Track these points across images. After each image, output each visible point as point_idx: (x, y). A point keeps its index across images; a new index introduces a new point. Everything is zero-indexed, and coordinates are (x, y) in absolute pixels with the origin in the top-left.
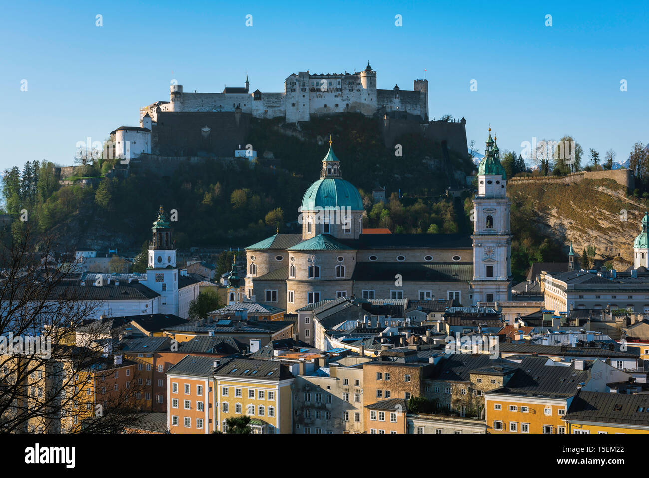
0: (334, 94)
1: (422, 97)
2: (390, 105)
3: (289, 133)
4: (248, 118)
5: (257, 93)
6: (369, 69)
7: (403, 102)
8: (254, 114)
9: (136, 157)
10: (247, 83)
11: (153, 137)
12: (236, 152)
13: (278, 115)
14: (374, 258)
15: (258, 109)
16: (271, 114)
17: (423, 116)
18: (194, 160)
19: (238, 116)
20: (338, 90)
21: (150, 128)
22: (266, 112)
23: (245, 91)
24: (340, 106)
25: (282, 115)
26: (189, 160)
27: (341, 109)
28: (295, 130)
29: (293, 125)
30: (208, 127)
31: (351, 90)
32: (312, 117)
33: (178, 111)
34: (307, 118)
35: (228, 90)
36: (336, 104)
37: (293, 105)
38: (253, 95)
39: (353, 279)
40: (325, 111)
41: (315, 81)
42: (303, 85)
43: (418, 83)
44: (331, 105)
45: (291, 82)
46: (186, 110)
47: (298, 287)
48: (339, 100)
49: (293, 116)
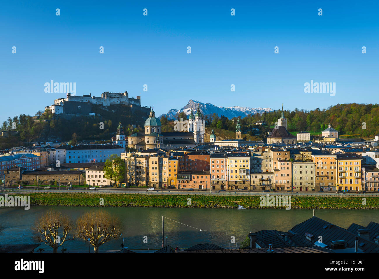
0: (116, 98)
1: (139, 101)
2: (131, 102)
3: (104, 109)
4: (91, 104)
5: (94, 97)
6: (126, 92)
7: (134, 102)
8: (93, 103)
9: (59, 114)
10: (90, 94)
11: (63, 108)
12: (90, 113)
13: (100, 104)
14: (167, 139)
15: (94, 102)
16: (98, 103)
17: (140, 106)
18: (77, 115)
19: (89, 103)
20: (118, 97)
21: (62, 106)
22: (97, 103)
23: (90, 96)
24: (118, 102)
25: (101, 104)
26: (76, 115)
27: (119, 103)
28: (106, 108)
29: (105, 106)
30: (80, 106)
31: (121, 98)
32: (110, 104)
33: (70, 101)
34: (109, 105)
35: (84, 96)
36: (117, 101)
37: (105, 101)
38: (92, 98)
39: (164, 144)
40: (114, 103)
41: (111, 94)
42: (108, 96)
43: (138, 97)
44: (116, 102)
45: (104, 94)
46: (72, 101)
47: (151, 146)
48: (118, 100)
49: (105, 104)
